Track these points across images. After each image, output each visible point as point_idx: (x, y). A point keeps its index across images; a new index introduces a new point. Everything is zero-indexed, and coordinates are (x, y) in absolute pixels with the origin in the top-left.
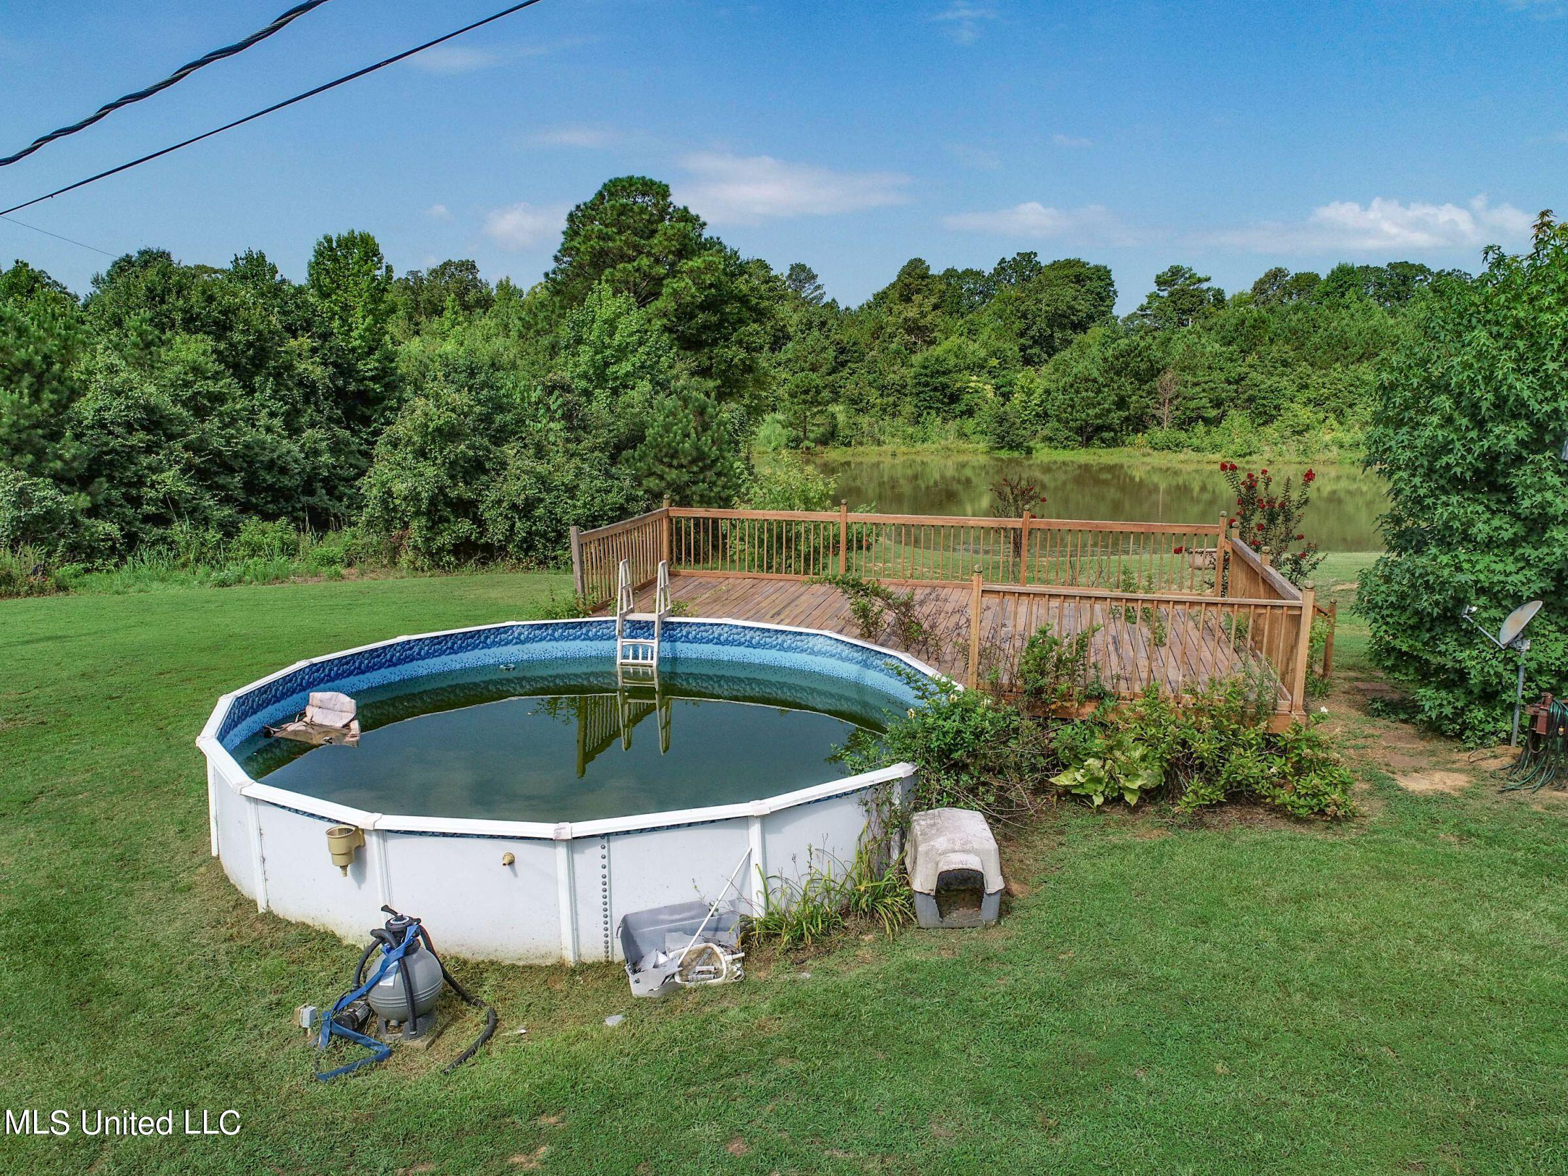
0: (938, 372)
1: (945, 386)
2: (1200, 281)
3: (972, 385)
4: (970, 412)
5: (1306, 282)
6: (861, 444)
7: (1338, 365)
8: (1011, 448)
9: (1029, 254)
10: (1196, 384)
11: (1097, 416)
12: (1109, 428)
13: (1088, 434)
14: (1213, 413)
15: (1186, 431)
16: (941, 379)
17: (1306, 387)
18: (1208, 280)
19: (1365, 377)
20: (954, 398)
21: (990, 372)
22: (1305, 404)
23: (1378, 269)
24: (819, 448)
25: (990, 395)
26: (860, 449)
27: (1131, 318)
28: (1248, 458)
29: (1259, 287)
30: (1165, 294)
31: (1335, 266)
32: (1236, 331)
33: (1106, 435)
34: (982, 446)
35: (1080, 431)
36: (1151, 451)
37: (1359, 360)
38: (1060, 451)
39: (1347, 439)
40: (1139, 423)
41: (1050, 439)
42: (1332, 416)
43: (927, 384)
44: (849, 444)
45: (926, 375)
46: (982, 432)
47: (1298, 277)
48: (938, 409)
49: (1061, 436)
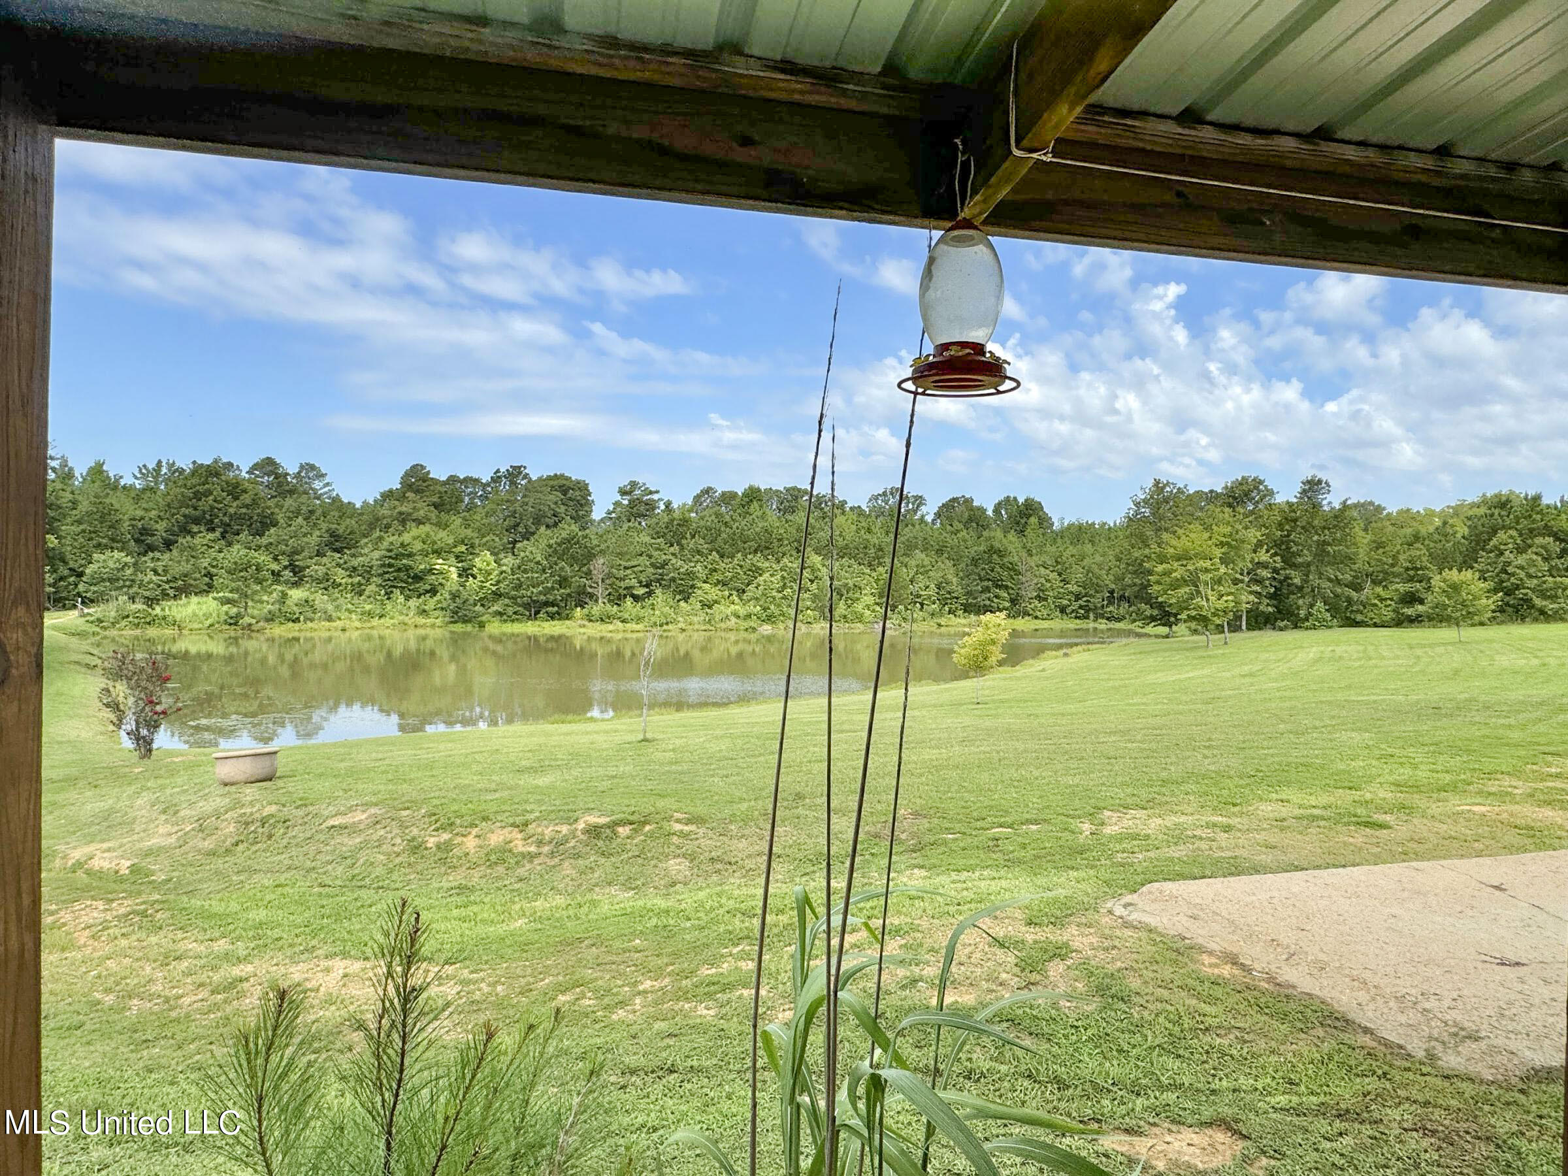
0: (403, 555)
1: (408, 568)
2: (651, 493)
3: (437, 567)
4: (433, 591)
5: (728, 497)
6: (312, 620)
7: (739, 555)
8: (465, 622)
9: (520, 467)
10: (626, 568)
11: (540, 593)
12: (555, 604)
13: (535, 609)
14: (641, 591)
15: (619, 605)
16: (404, 561)
17: (715, 570)
18: (657, 492)
19: (759, 564)
20: (418, 578)
21: (457, 557)
22: (716, 585)
23: (777, 491)
24: (262, 624)
25: (454, 576)
26: (310, 624)
27: (602, 520)
28: (665, 627)
29: (697, 498)
30: (626, 502)
31: (747, 487)
32: (667, 527)
33: (550, 609)
34: (438, 622)
35: (527, 606)
36: (586, 623)
37: (756, 551)
38: (509, 625)
39: (742, 612)
40: (582, 598)
41: (500, 614)
42: (735, 593)
43: (390, 566)
44: (297, 621)
45: (390, 557)
46: (442, 609)
47: (724, 494)
48: (402, 590)
49: (510, 611)
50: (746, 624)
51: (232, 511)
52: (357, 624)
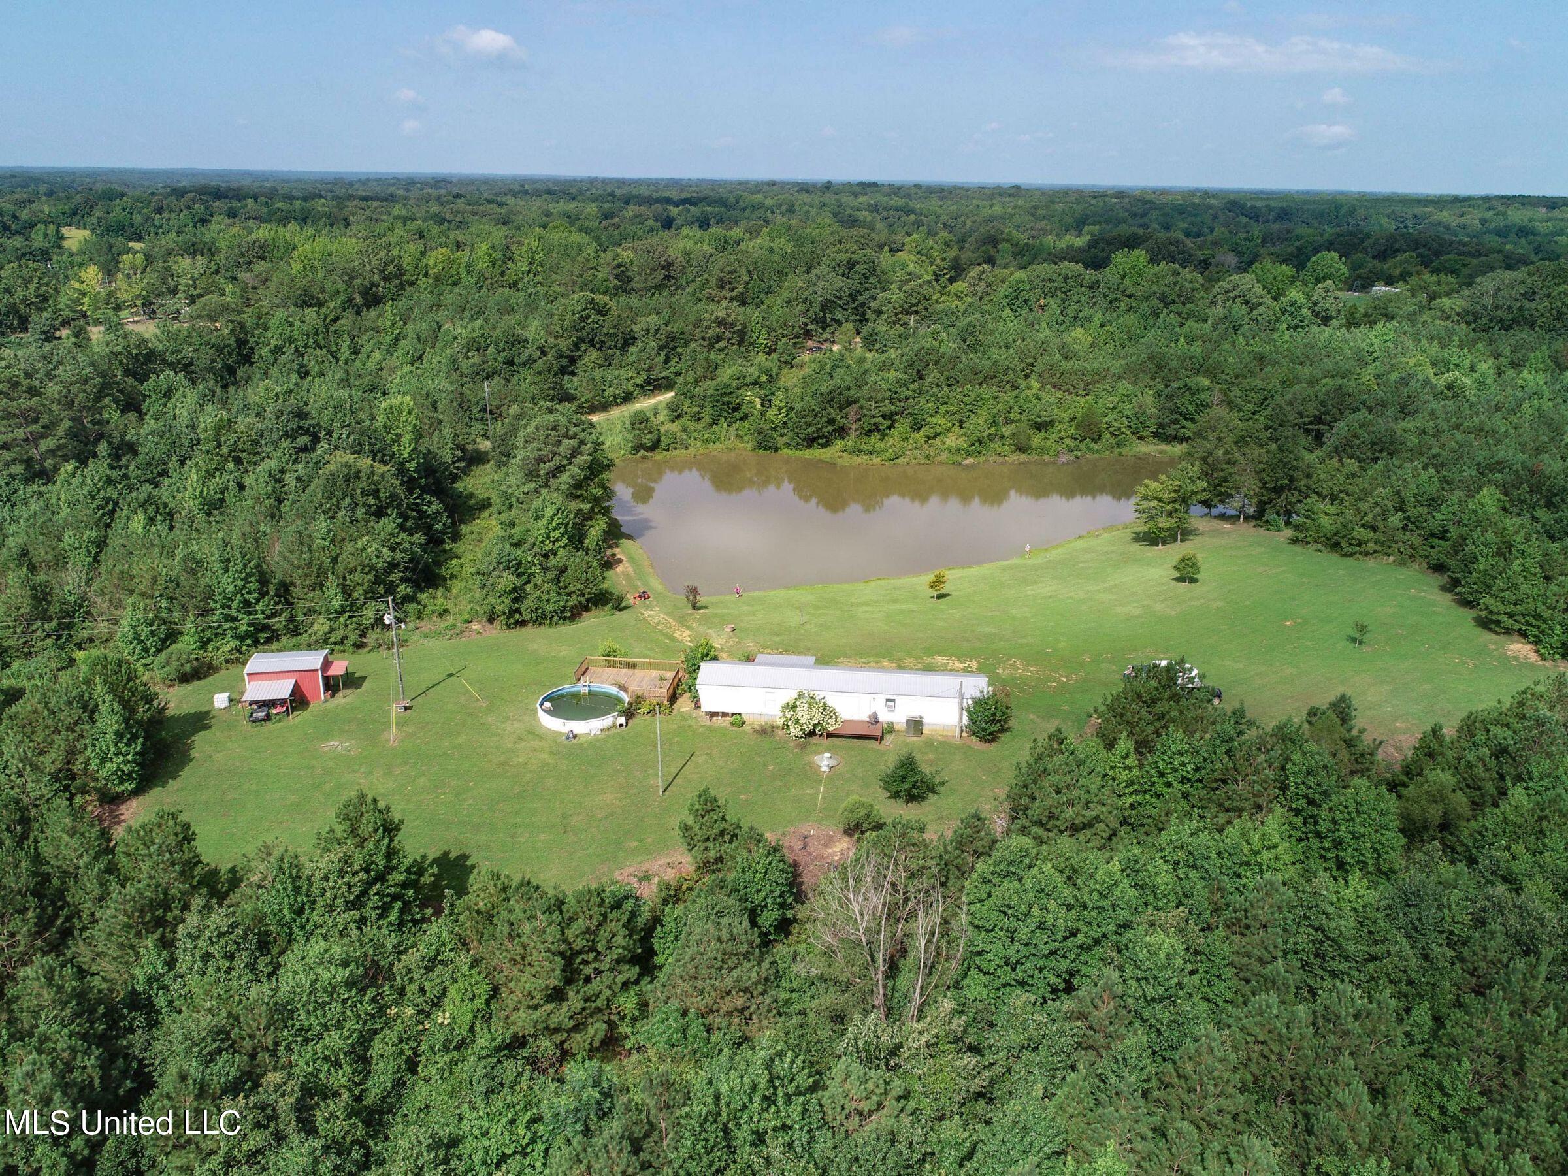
0: (726, 392)
1: (729, 403)
3: (747, 398)
4: (745, 418)
6: (675, 449)
8: (766, 449)
11: (816, 431)
12: (824, 437)
13: (810, 442)
14: (887, 423)
15: (866, 439)
16: (727, 399)
20: (736, 409)
21: (760, 387)
24: (649, 454)
25: (759, 406)
26: (675, 453)
28: (896, 461)
33: (820, 441)
34: (749, 446)
35: (805, 440)
36: (844, 453)
38: (794, 451)
40: (842, 432)
41: (789, 445)
42: (957, 424)
43: (718, 401)
44: (667, 450)
45: (718, 395)
46: (750, 435)
48: (725, 418)
49: (794, 443)
50: (956, 458)
51: (605, 330)
52: (702, 451)
